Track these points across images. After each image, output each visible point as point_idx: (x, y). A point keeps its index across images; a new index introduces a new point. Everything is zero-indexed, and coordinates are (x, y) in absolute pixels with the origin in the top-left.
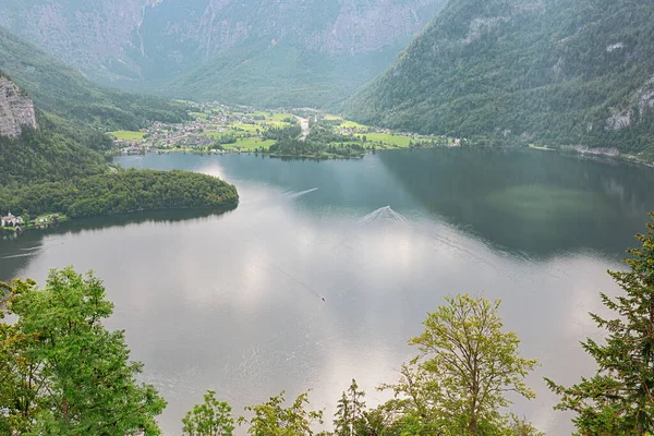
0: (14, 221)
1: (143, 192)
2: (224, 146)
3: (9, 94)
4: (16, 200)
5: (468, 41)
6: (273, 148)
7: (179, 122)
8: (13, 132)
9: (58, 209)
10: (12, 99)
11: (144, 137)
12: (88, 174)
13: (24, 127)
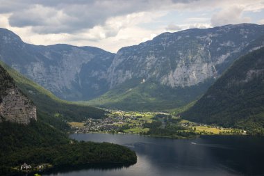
0: (27, 167)
1: (90, 153)
2: (124, 131)
3: (26, 104)
4: (28, 156)
5: (246, 81)
6: (149, 133)
7: (100, 118)
8: (26, 122)
9: (49, 161)
10: (27, 106)
11: (85, 125)
12: (61, 143)
13: (31, 119)
